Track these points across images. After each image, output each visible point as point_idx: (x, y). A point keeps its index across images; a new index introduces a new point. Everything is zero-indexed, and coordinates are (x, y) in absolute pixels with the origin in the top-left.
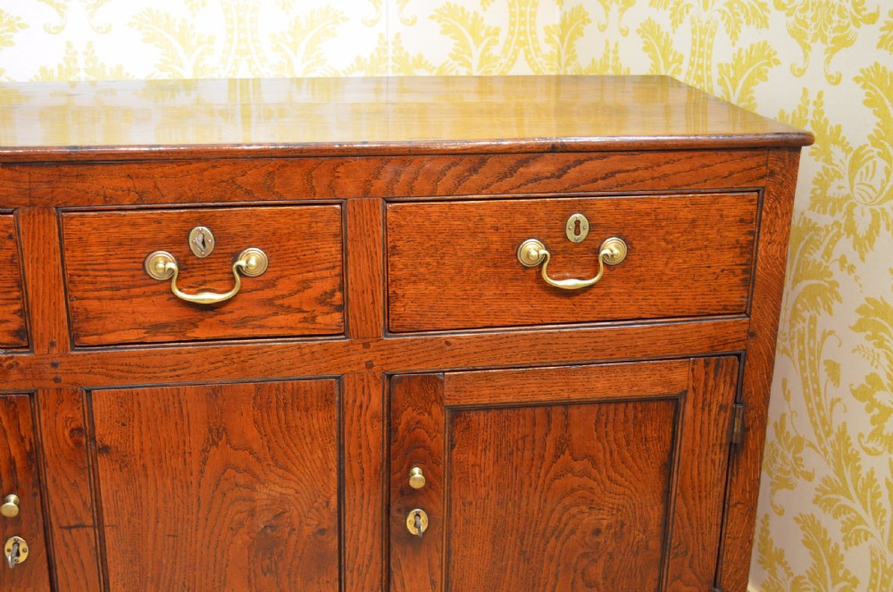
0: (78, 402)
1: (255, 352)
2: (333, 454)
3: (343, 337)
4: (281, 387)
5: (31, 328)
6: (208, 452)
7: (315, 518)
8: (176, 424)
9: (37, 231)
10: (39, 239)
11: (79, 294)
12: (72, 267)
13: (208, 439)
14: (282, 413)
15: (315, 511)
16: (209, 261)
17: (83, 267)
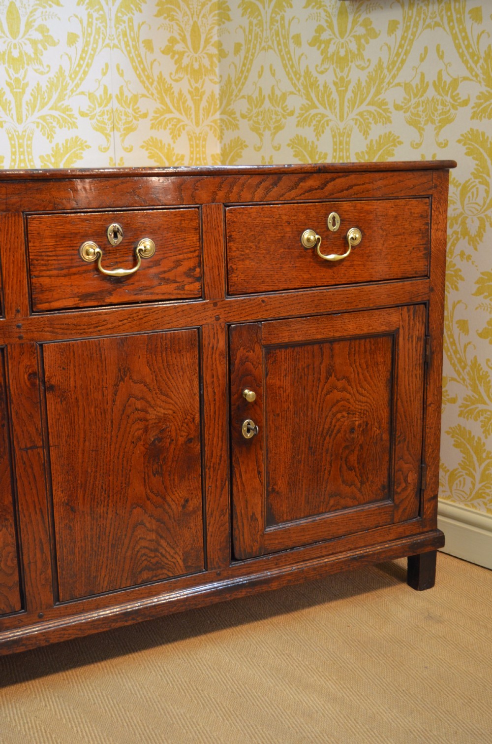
0: (34, 353)
1: (148, 312)
2: (196, 382)
3: (200, 299)
4: (164, 336)
5: (4, 299)
6: (118, 386)
7: (186, 431)
8: (98, 366)
9: (10, 229)
10: (11, 234)
11: (36, 273)
12: (33, 254)
13: (118, 376)
14: (164, 354)
15: (185, 425)
16: (119, 248)
17: (40, 254)
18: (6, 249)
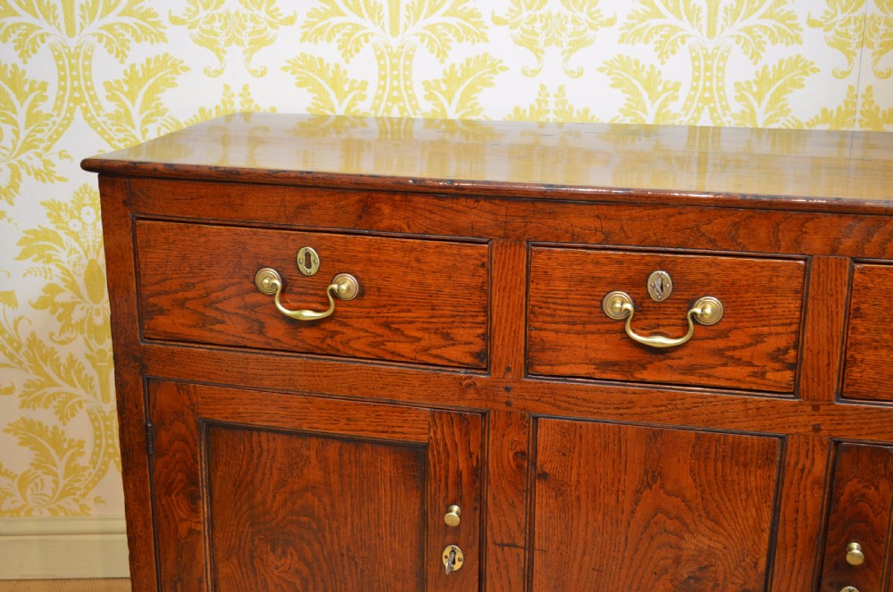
0: (525, 427)
2: (767, 514)
3: (791, 396)
4: (722, 439)
5: (491, 352)
6: (641, 493)
7: (741, 577)
8: (614, 461)
9: (507, 262)
10: (508, 269)
11: (538, 325)
12: (535, 299)
13: (643, 480)
14: (719, 465)
15: (741, 570)
16: (665, 305)
17: (545, 300)
18: (500, 287)
